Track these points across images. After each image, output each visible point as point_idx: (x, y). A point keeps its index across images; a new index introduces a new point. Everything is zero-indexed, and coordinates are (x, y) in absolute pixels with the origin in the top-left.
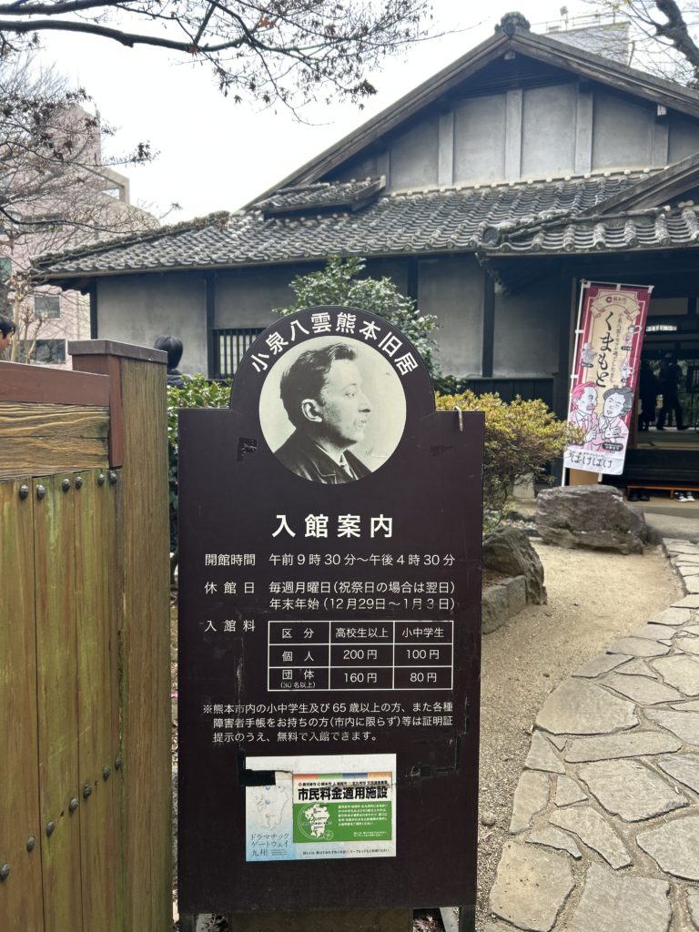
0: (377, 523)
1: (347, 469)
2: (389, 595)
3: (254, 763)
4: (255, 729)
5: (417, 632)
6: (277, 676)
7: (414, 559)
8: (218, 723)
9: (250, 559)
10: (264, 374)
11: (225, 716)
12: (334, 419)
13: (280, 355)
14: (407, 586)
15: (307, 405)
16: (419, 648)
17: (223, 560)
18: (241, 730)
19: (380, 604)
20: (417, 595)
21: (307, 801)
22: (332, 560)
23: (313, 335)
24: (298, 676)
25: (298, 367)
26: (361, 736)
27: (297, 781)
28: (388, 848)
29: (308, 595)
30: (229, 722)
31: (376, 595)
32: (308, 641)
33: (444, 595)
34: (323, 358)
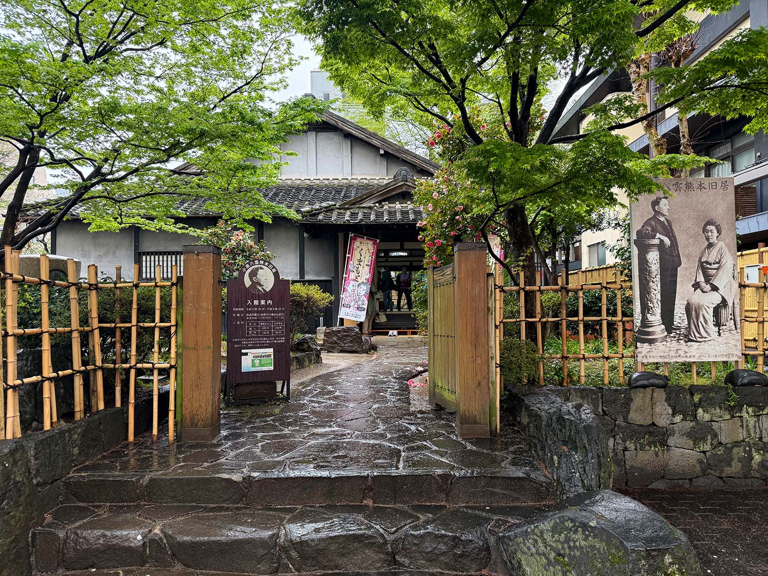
0: (269, 302)
1: (262, 291)
3: (243, 351)
4: (244, 344)
5: (277, 323)
6: (248, 333)
7: (276, 309)
9: (242, 309)
12: (260, 281)
14: (275, 314)
15: (254, 279)
16: (278, 327)
17: (237, 309)
18: (241, 344)
20: (277, 316)
21: (255, 359)
22: (259, 309)
24: (253, 333)
25: (252, 271)
26: (266, 345)
27: (253, 355)
28: (272, 368)
29: (255, 316)
30: (238, 343)
31: (269, 316)
32: (255, 326)
33: (282, 316)
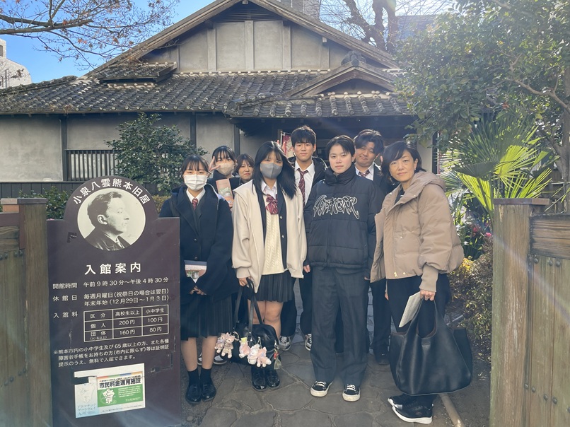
0: (133, 266)
1: (119, 244)
2: (140, 296)
3: (78, 374)
4: (79, 359)
5: (153, 311)
7: (151, 280)
8: (61, 358)
9: (74, 285)
10: (80, 205)
11: (64, 355)
12: (112, 223)
13: (87, 196)
14: (148, 292)
15: (100, 218)
16: (153, 317)
17: (62, 286)
18: (72, 360)
19: (136, 300)
20: (152, 295)
21: (104, 388)
22: (113, 283)
23: (102, 188)
24: (98, 334)
25: (95, 202)
26: (128, 357)
27: (99, 380)
28: (142, 404)
29: (103, 299)
31: (134, 297)
33: (164, 295)
34: (107, 197)
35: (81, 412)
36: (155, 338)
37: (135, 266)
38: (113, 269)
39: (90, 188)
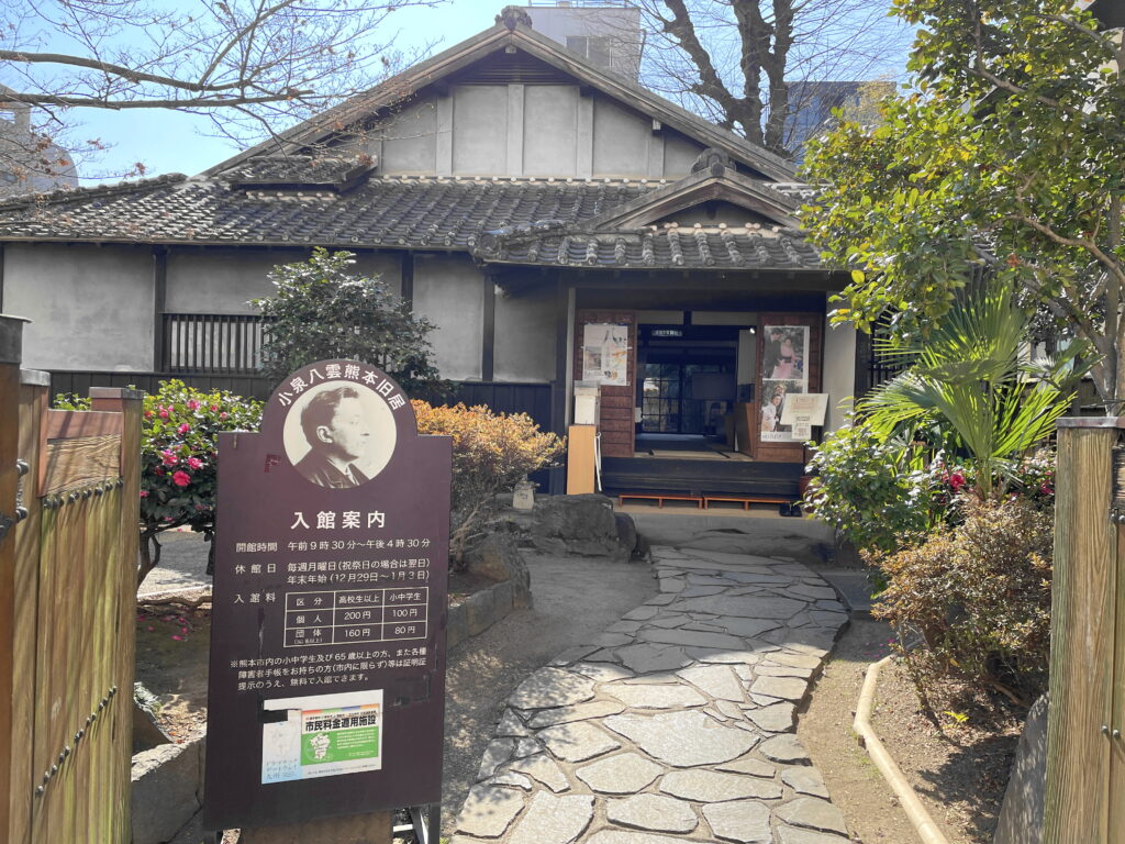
0: (373, 517)
1: (351, 477)
2: (381, 570)
3: (271, 705)
4: (273, 678)
5: (402, 596)
6: (292, 636)
7: (400, 543)
8: (243, 675)
9: (273, 546)
10: (288, 407)
11: (248, 669)
12: (341, 441)
13: (301, 393)
14: (394, 563)
15: (321, 431)
16: (402, 608)
17: (251, 547)
18: (261, 679)
19: (374, 577)
20: (402, 569)
21: (313, 732)
22: (337, 545)
23: (327, 380)
24: (309, 634)
25: (315, 403)
26: (357, 678)
27: (305, 717)
28: (375, 763)
29: (319, 572)
30: (251, 674)
31: (371, 570)
32: (317, 607)
33: (421, 569)
34: (334, 396)
35: (272, 773)
36: (403, 645)
37: (376, 518)
38: (339, 520)
39: (307, 380)
